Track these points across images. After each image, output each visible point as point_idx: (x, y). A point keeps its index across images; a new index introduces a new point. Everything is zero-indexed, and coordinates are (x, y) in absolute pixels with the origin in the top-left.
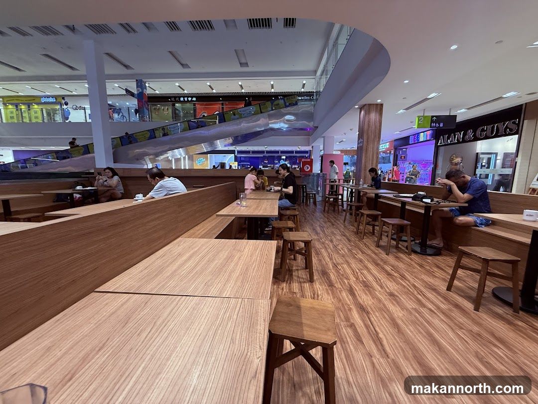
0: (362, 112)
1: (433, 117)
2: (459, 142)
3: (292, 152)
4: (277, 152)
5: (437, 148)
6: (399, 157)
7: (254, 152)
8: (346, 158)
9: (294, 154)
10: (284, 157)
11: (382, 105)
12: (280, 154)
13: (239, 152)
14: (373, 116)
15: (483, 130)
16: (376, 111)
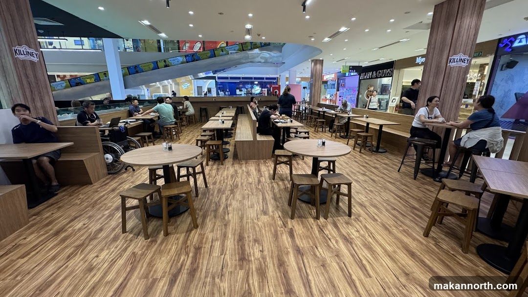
0: (313, 63)
1: (350, 66)
2: (369, 78)
3: (263, 78)
4: (251, 78)
5: (360, 80)
6: (340, 85)
7: (231, 78)
8: (304, 84)
9: (265, 80)
10: (257, 83)
11: (323, 60)
12: (253, 80)
13: (219, 78)
14: (318, 66)
15: (379, 73)
16: (320, 63)
